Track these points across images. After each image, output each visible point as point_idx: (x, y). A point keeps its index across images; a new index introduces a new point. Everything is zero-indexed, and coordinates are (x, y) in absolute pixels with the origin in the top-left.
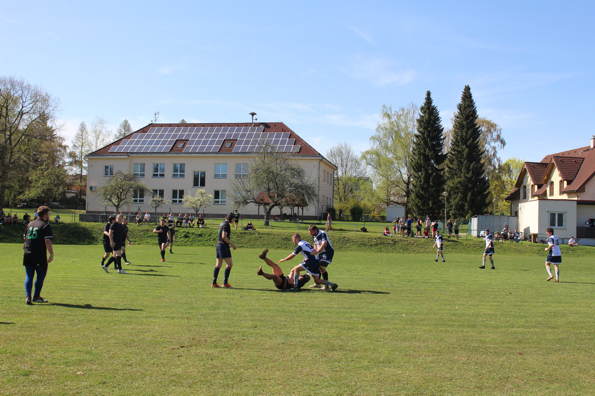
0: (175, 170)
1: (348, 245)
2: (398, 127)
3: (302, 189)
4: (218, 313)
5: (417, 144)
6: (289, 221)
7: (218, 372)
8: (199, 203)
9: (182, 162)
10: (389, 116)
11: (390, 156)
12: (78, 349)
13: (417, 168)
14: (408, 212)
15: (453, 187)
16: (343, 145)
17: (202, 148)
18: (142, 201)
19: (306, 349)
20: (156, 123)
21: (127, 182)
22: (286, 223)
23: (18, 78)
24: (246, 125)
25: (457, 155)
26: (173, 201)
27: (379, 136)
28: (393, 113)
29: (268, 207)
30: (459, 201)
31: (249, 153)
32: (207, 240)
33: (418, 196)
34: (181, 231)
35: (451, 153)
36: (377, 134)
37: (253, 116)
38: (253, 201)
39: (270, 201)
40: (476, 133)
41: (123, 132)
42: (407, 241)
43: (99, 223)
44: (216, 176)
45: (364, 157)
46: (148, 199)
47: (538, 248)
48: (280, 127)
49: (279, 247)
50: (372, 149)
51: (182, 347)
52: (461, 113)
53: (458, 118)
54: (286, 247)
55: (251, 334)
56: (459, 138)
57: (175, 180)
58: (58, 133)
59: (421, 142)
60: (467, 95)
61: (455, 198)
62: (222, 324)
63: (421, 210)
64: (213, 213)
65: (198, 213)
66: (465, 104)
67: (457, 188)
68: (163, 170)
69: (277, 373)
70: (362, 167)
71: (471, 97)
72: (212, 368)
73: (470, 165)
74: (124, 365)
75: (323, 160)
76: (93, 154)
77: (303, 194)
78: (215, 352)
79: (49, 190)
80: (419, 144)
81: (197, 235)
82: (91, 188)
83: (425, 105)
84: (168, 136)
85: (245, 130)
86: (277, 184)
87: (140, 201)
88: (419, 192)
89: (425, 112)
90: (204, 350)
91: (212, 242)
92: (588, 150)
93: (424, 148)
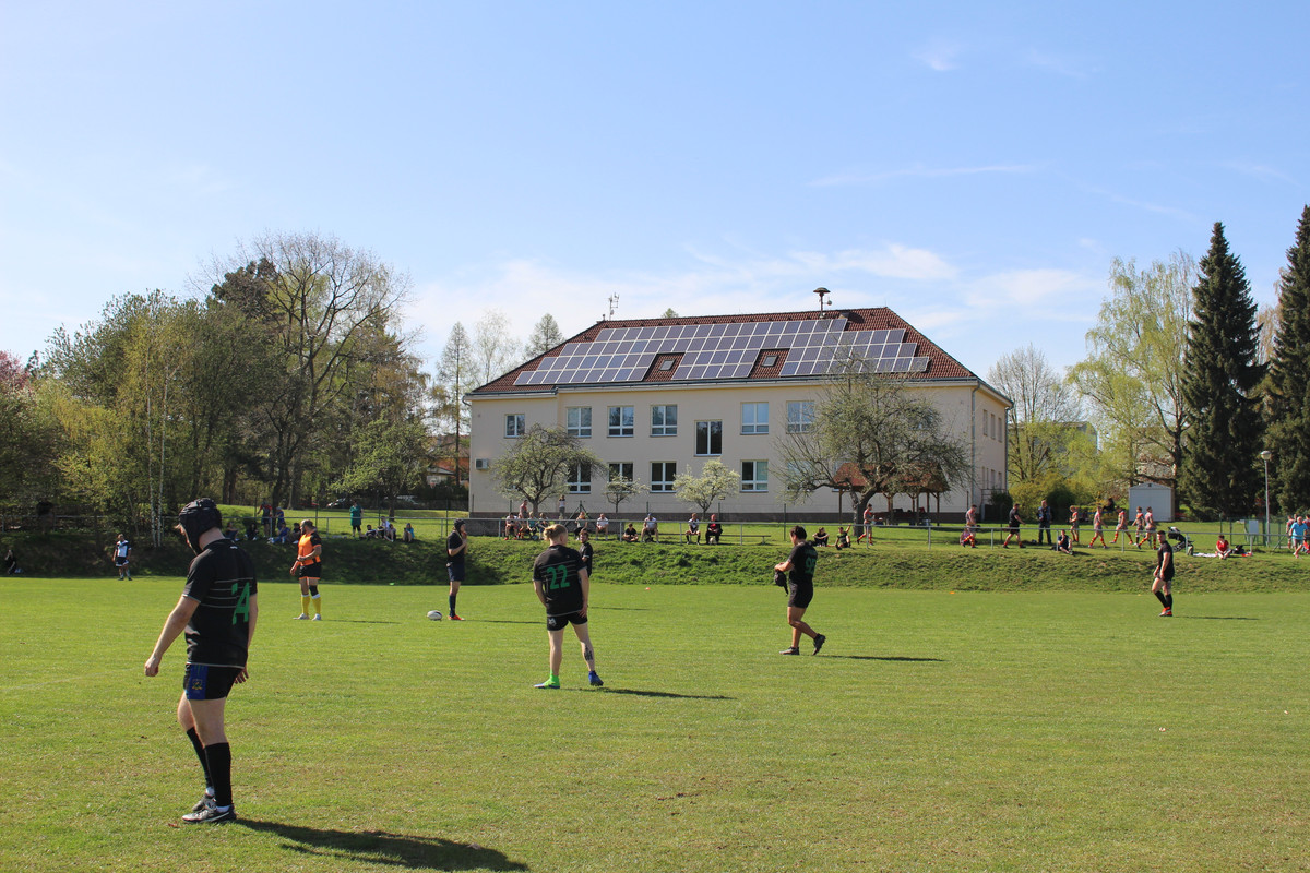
0: (657, 420)
1: (1041, 577)
2: (1149, 306)
3: (936, 453)
4: (755, 727)
5: (1196, 345)
6: (907, 525)
7: (756, 846)
8: (709, 490)
9: (671, 402)
10: (1129, 284)
11: (1134, 373)
12: (469, 798)
13: (1197, 397)
14: (1178, 499)
15: (1283, 441)
16: (1026, 353)
17: (713, 370)
18: (588, 488)
19: (942, 801)
20: (614, 318)
21: (555, 448)
22: (902, 532)
23: (324, 238)
24: (808, 316)
25: (1291, 366)
26: (654, 487)
27: (1107, 330)
28: (1138, 274)
29: (860, 496)
30: (1299, 470)
31: (815, 377)
32: (729, 571)
33: (1201, 461)
34: (673, 552)
35: (1276, 362)
36: (1103, 325)
37: (822, 295)
38: (828, 482)
39: (866, 482)
41: (543, 341)
43: (498, 538)
44: (746, 430)
45: (1073, 378)
46: (599, 483)
48: (882, 319)
49: (887, 584)
50: (1092, 358)
51: (679, 795)
52: (1298, 269)
53: (1289, 280)
54: (903, 584)
55: (825, 769)
56: (1293, 326)
57: (658, 440)
58: (407, 349)
59: (1203, 339)
60: (1309, 229)
61: (1289, 466)
62: (763, 748)
63: (1210, 493)
64: (739, 510)
65: (709, 511)
66: (1305, 249)
67: (1294, 441)
68: (631, 420)
69: (880, 849)
70: (1070, 401)
72: (743, 838)
74: (562, 831)
75: (982, 386)
76: (479, 391)
77: (938, 466)
78: (749, 805)
79: (393, 470)
80: (1201, 345)
81: (706, 560)
82: (479, 463)
83: (1212, 255)
84: (639, 347)
85: (806, 328)
86: (879, 444)
87: (583, 488)
88: (1203, 453)
89: (1211, 272)
90: (726, 802)
91: (739, 574)
93: (1213, 353)
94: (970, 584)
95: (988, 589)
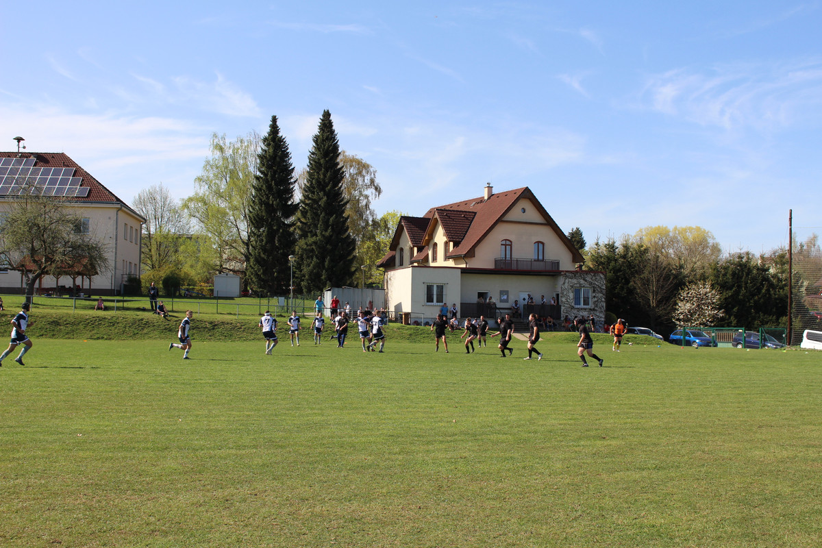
1: (146, 331)
2: (234, 164)
3: (83, 250)
5: (258, 189)
6: (68, 296)
10: (221, 149)
11: (223, 205)
13: (257, 221)
14: (245, 284)
15: (305, 250)
16: (158, 189)
22: (55, 301)
24: (9, 155)
25: (312, 205)
27: (208, 177)
28: (227, 144)
29: (31, 276)
30: (314, 268)
33: (258, 261)
35: (304, 202)
36: (205, 174)
37: (19, 142)
38: (11, 267)
39: (33, 267)
40: (337, 176)
42: (232, 323)
45: (186, 206)
47: (409, 332)
48: (60, 160)
49: (42, 335)
50: (197, 194)
52: (318, 147)
53: (313, 153)
54: (53, 335)
56: (314, 181)
59: (262, 186)
60: (326, 124)
61: (309, 265)
63: (263, 280)
66: (323, 136)
67: (311, 251)
70: (184, 221)
71: (332, 126)
73: (329, 219)
75: (123, 208)
80: (261, 189)
83: (269, 135)
85: (6, 163)
86: (44, 242)
88: (259, 256)
89: (268, 145)
92: (481, 201)
93: (267, 195)
94: (98, 335)
95: (110, 339)
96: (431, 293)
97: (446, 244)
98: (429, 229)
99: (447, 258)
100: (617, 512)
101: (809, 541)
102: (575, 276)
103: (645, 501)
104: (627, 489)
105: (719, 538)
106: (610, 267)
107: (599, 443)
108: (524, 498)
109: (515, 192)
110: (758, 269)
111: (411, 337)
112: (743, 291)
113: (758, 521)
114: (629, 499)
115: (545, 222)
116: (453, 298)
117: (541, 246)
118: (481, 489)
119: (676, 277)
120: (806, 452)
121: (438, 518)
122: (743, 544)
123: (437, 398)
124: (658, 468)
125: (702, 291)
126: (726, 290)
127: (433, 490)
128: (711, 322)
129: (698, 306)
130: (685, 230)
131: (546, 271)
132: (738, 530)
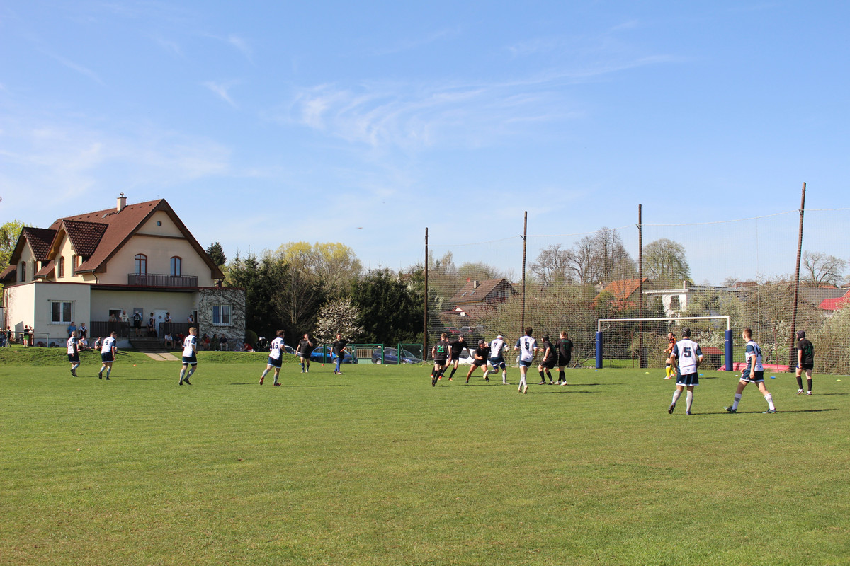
47: (32, 354)
92: (114, 213)
96: (57, 312)
97: (75, 258)
98: (55, 241)
99: (75, 273)
100: (251, 535)
101: (436, 551)
102: (214, 292)
103: (280, 523)
104: (262, 511)
105: (351, 554)
106: (251, 284)
107: (234, 465)
108: (152, 528)
109: (150, 204)
110: (396, 286)
111: (34, 360)
112: (382, 307)
113: (389, 535)
114: (263, 522)
115: (181, 235)
116: (82, 316)
117: (178, 261)
118: (106, 521)
119: (317, 293)
120: (437, 464)
121: (56, 556)
122: (374, 558)
123: (61, 425)
124: (293, 488)
125: (343, 308)
126: (366, 307)
127: (51, 526)
128: (351, 339)
129: (339, 322)
130: (326, 246)
131: (182, 288)
132: (370, 545)
